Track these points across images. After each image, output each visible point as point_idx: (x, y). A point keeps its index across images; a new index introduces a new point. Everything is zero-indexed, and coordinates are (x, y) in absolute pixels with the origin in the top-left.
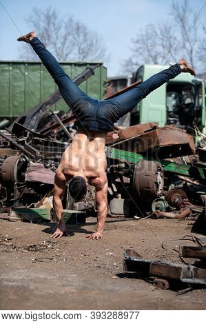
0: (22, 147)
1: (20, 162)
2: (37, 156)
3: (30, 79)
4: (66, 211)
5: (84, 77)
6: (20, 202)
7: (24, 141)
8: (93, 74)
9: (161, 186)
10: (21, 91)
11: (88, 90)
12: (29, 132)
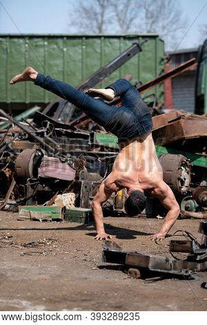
0: (41, 140)
1: (35, 156)
2: (56, 149)
3: (70, 55)
4: (79, 209)
5: (129, 55)
6: (33, 200)
7: (43, 133)
8: (141, 50)
9: (187, 182)
10: (59, 71)
11: (141, 69)
12: (49, 122)
